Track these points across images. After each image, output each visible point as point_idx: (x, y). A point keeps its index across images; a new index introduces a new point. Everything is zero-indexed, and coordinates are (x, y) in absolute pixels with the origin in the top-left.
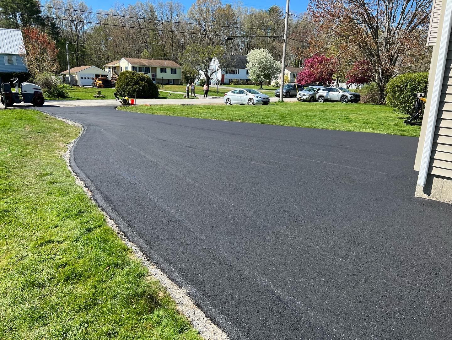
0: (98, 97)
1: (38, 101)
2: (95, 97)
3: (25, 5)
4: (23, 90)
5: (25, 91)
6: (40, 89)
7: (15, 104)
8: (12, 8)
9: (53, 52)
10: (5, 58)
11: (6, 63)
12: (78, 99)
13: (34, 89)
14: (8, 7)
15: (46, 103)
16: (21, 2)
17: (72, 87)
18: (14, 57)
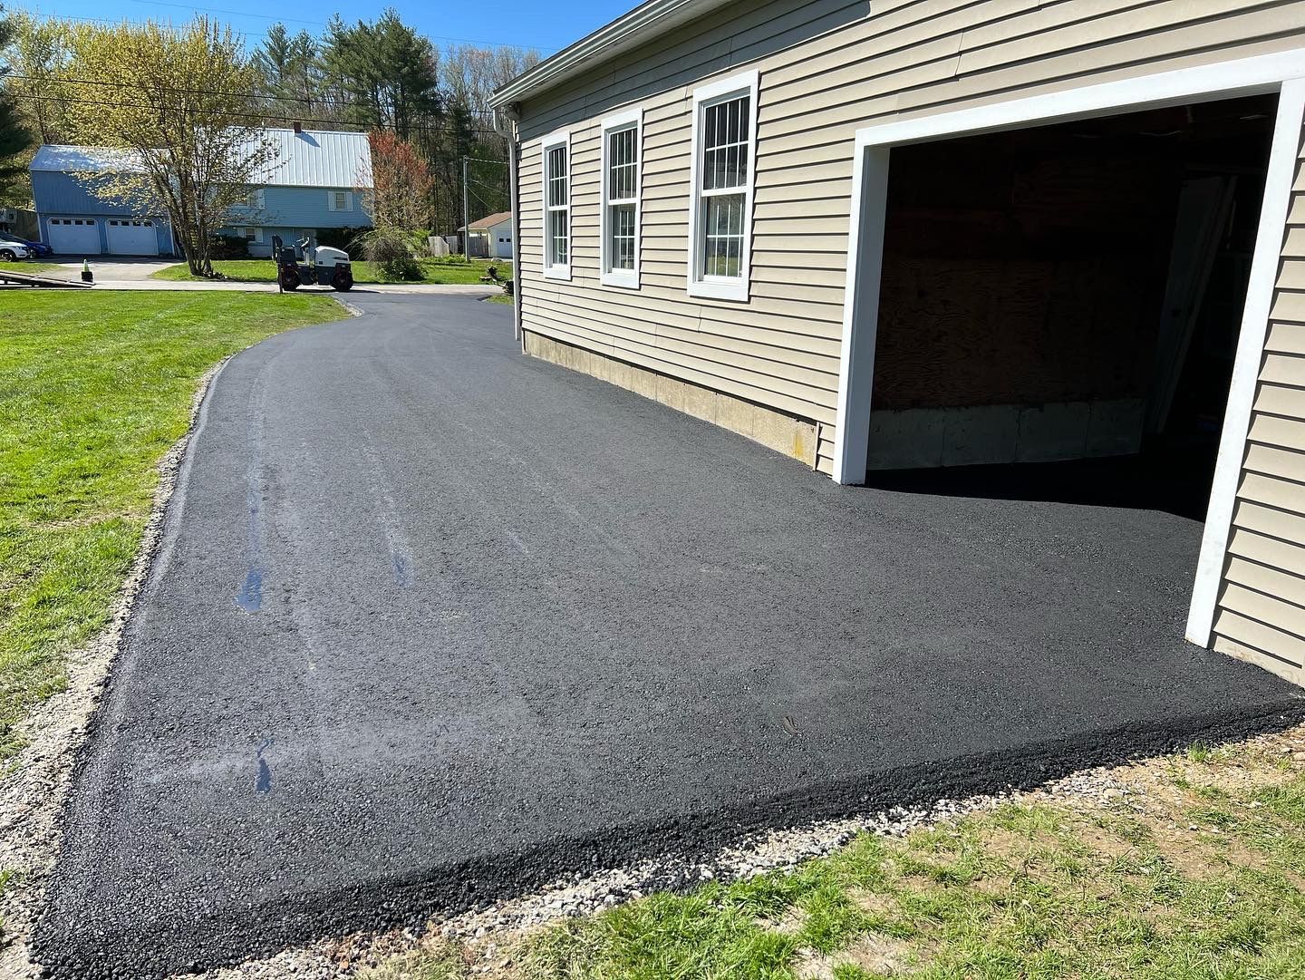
0: (488, 280)
1: (342, 281)
2: (483, 280)
3: (399, 70)
4: (318, 260)
5: (321, 263)
6: (346, 259)
7: (301, 287)
8: (370, 76)
9: (425, 182)
10: (331, 195)
11: (332, 206)
12: (437, 283)
13: (336, 258)
14: (363, 75)
15: (354, 288)
16: (390, 63)
17: (470, 262)
18: (349, 195)
